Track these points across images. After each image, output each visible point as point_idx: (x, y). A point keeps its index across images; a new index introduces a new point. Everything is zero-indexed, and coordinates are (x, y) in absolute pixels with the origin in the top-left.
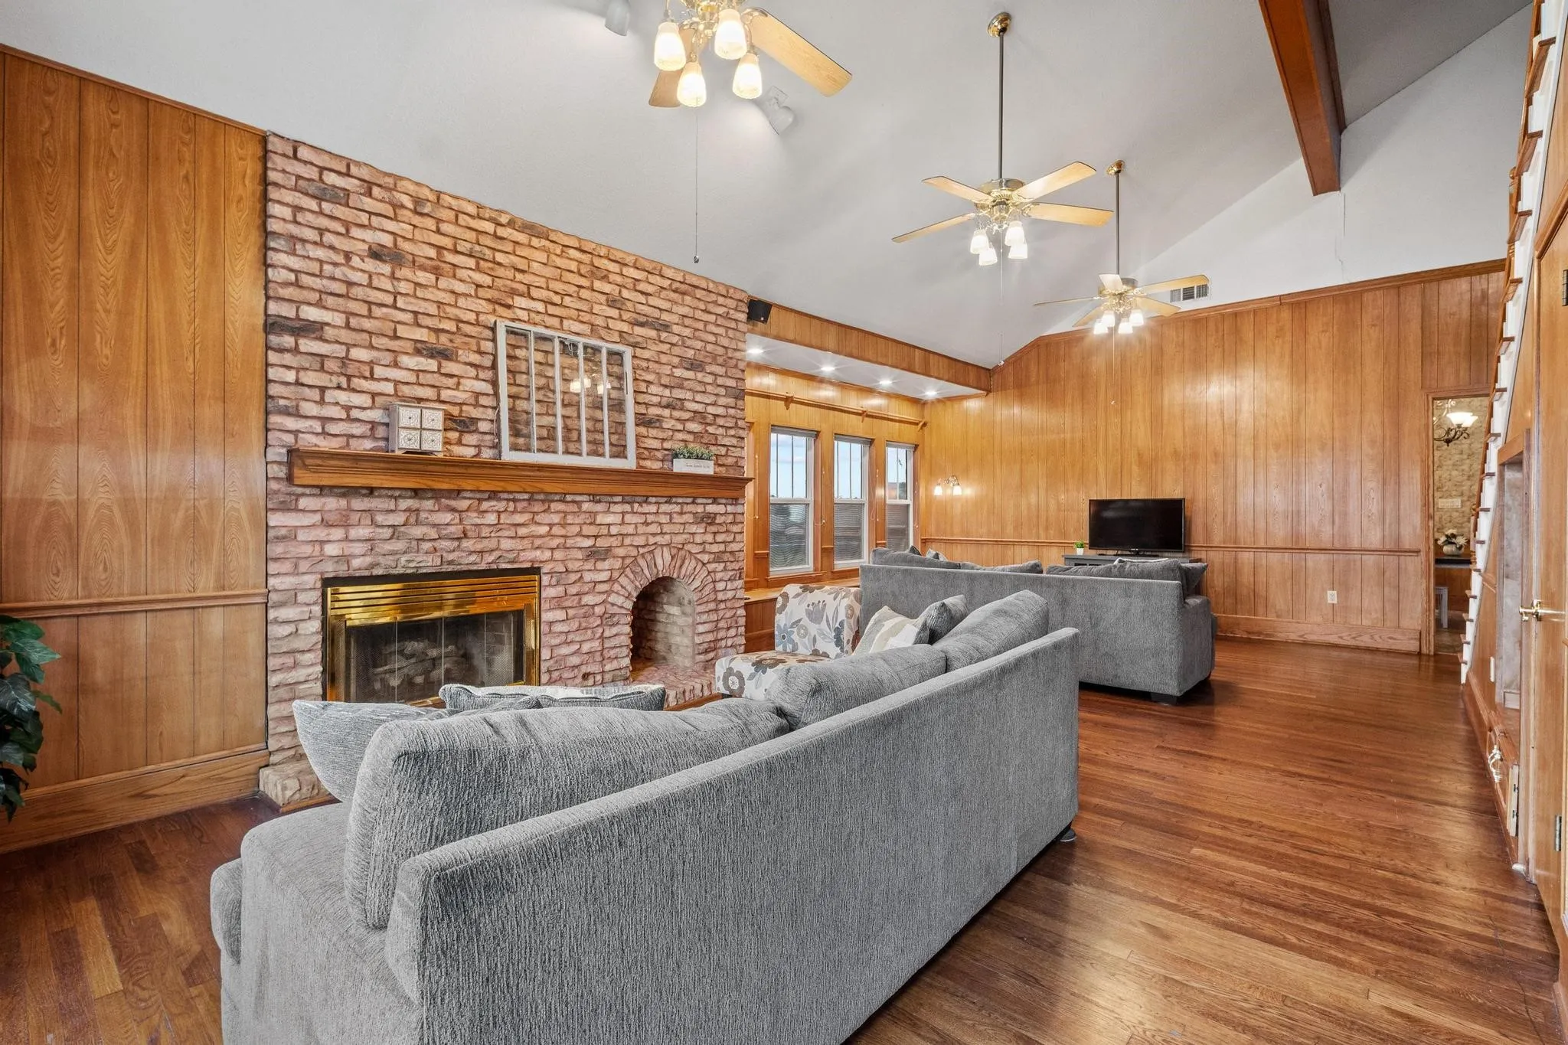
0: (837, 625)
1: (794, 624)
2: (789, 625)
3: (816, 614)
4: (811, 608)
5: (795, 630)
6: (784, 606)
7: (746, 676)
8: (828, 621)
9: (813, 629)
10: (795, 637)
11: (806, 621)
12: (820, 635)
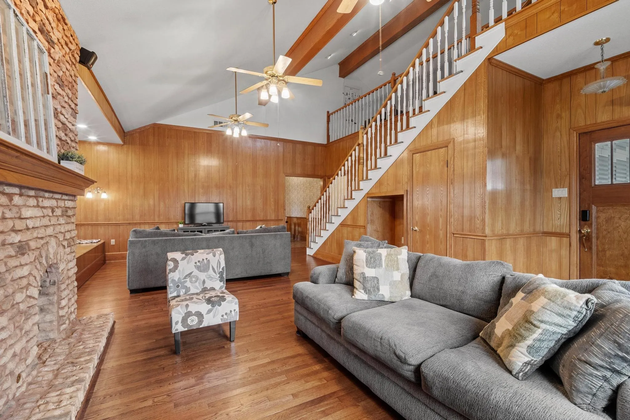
0: (221, 270)
1: (186, 276)
2: (182, 277)
3: (203, 267)
4: (198, 264)
5: (188, 280)
6: (176, 267)
7: (204, 312)
8: (213, 269)
9: (202, 276)
10: (188, 284)
11: (196, 272)
12: (208, 278)
